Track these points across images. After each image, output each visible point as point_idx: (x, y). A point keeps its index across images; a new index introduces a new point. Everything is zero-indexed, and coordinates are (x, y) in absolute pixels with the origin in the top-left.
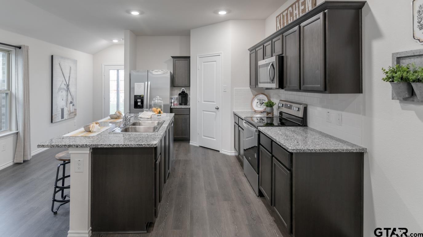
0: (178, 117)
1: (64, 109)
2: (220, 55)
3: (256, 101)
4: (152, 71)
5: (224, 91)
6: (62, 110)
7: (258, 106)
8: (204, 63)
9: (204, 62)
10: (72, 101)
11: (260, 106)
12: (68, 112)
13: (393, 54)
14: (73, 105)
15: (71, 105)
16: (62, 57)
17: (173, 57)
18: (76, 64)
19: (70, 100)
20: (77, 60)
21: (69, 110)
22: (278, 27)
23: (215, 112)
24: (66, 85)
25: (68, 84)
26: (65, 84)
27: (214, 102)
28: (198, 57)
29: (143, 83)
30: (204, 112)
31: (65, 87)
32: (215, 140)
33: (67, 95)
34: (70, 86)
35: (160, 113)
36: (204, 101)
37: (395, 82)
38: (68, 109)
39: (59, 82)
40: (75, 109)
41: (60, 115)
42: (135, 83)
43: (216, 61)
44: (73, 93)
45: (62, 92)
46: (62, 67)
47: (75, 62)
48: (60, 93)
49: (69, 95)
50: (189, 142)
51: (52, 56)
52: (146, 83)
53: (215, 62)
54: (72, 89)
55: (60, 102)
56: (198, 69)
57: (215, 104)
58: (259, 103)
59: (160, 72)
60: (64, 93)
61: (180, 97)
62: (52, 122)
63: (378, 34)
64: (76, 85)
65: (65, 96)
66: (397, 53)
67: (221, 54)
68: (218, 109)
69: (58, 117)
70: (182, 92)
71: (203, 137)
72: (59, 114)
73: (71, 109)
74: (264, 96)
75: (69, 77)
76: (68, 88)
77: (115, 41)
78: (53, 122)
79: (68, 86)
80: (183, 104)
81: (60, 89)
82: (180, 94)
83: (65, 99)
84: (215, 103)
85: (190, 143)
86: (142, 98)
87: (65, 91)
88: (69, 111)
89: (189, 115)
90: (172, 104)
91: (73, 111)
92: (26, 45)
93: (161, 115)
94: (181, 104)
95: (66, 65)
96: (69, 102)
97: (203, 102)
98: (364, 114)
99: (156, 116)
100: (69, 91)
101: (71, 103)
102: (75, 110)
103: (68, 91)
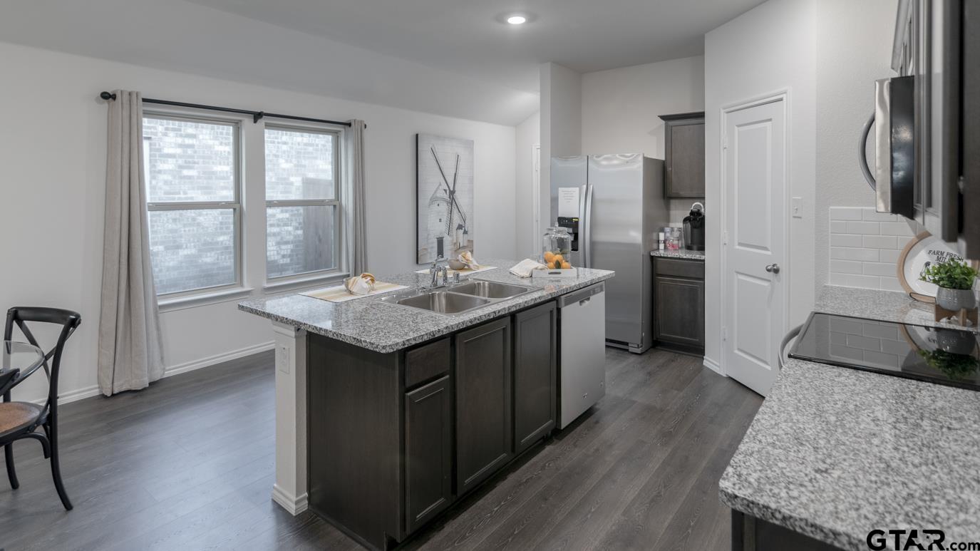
0: (672, 281)
1: (444, 239)
2: (781, 100)
4: (598, 157)
5: (795, 217)
6: (440, 242)
8: (742, 129)
9: (738, 126)
10: (462, 223)
12: (453, 246)
14: (465, 232)
15: (461, 232)
16: (438, 137)
17: (663, 118)
18: (472, 149)
19: (457, 220)
20: (473, 141)
21: (455, 241)
23: (769, 281)
24: (448, 191)
25: (452, 189)
26: (445, 190)
27: (765, 249)
28: (722, 111)
29: (578, 189)
30: (741, 277)
31: (446, 196)
32: (769, 368)
33: (451, 211)
34: (457, 194)
35: (558, 265)
36: (740, 244)
38: (453, 240)
39: (432, 184)
40: (469, 241)
41: (436, 249)
42: (560, 189)
43: (770, 120)
44: (464, 209)
45: (438, 205)
46: (439, 156)
47: (469, 145)
48: (435, 207)
49: (455, 211)
50: (703, 359)
51: (417, 135)
52: (584, 188)
53: (770, 122)
54: (461, 198)
55: (435, 224)
56: (724, 148)
57: (769, 257)
59: (616, 159)
60: (444, 207)
61: (689, 225)
62: (417, 263)
64: (471, 191)
65: (446, 214)
67: (784, 96)
68: (776, 271)
69: (430, 253)
70: (692, 213)
71: (736, 352)
72: (432, 247)
73: (461, 240)
75: (453, 175)
76: (453, 198)
78: (419, 263)
79: (452, 193)
80: (695, 247)
81: (434, 199)
82: (686, 220)
83: (445, 219)
84: (769, 253)
85: (705, 361)
86: (574, 224)
87: (445, 204)
88: (455, 244)
89: (703, 279)
90: (662, 246)
91: (465, 245)
92: (358, 119)
93: (560, 273)
94: (689, 248)
95: (447, 153)
96: (455, 225)
97: (737, 247)
99: (545, 274)
100: (454, 203)
101: (460, 227)
102: (471, 242)
103: (452, 205)
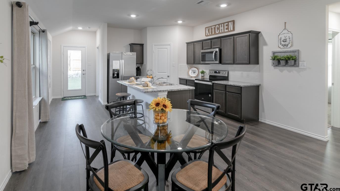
3: (190, 71)
4: (124, 53)
5: (173, 66)
7: (192, 74)
8: (158, 49)
11: (193, 74)
13: (272, 51)
22: (207, 33)
23: (167, 79)
27: (167, 73)
28: (153, 45)
29: (119, 61)
36: (158, 72)
37: (275, 60)
42: (113, 61)
52: (121, 61)
53: (167, 49)
56: (154, 53)
58: (193, 72)
63: (266, 44)
66: (274, 51)
67: (171, 44)
70: (138, 67)
74: (195, 68)
77: (80, 28)
80: (139, 75)
86: (118, 71)
98: (260, 72)
